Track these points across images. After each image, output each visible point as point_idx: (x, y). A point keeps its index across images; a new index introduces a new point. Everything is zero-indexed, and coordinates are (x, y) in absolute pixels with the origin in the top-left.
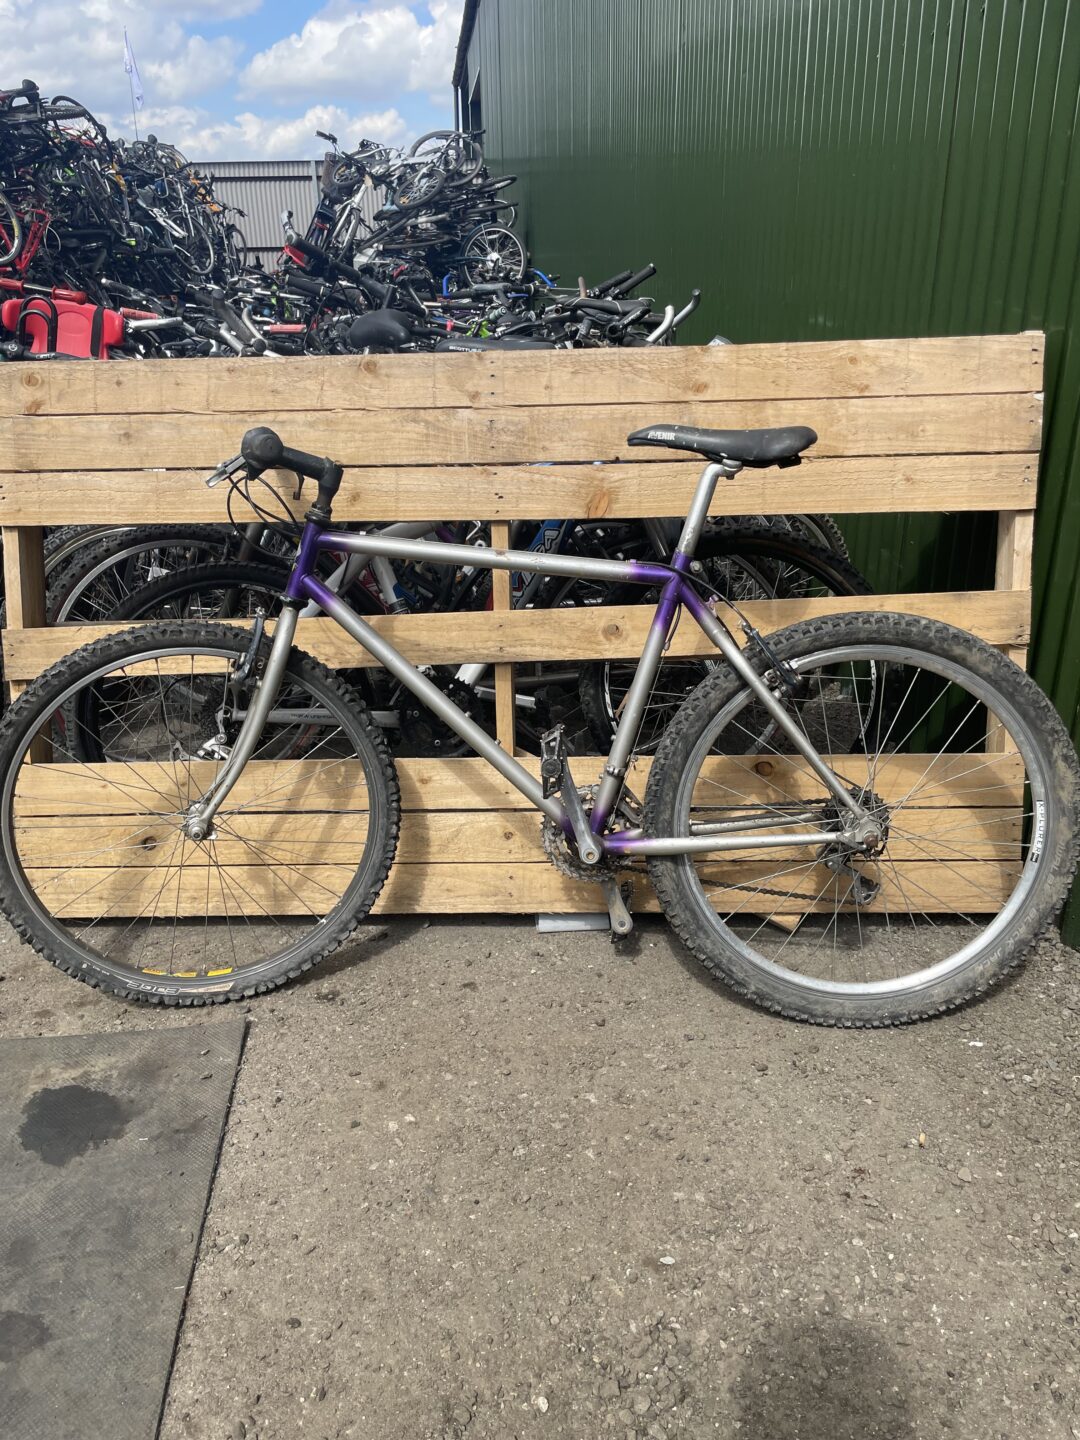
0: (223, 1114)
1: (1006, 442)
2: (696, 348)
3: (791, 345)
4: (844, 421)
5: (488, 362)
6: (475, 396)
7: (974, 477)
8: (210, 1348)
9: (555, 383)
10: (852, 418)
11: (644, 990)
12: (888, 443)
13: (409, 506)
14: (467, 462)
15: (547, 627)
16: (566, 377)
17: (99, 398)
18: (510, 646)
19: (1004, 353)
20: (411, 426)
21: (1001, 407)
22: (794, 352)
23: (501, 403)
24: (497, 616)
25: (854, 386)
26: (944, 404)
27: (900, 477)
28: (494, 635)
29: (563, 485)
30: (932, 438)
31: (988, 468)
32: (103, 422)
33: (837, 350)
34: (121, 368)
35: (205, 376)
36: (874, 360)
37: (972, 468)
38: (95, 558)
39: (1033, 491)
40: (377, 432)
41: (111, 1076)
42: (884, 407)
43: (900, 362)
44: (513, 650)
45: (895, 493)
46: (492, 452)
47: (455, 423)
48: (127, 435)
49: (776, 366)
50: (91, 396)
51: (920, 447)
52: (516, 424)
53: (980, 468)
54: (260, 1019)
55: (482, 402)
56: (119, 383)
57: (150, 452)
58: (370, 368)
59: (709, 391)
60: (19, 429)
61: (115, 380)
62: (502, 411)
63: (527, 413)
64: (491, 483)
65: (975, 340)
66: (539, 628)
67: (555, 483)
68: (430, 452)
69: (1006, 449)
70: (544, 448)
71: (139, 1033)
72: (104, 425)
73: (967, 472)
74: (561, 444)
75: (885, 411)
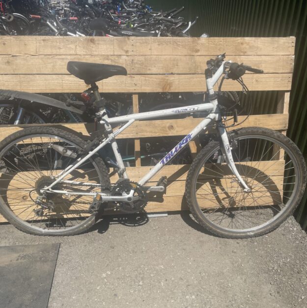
1: (284, 70)
2: (196, 38)
5: (131, 40)
6: (127, 52)
7: (275, 80)
9: (153, 48)
16: (156, 46)
18: (140, 133)
19: (284, 43)
21: (283, 60)
22: (225, 40)
23: (135, 54)
25: (242, 52)
26: (267, 58)
27: (254, 80)
28: (135, 129)
29: (155, 81)
30: (264, 68)
33: (237, 40)
35: (35, 42)
36: (248, 44)
39: (290, 85)
43: (255, 45)
45: (253, 85)
46: (132, 70)
47: (121, 60)
48: (8, 62)
52: (140, 61)
57: (17, 68)
58: (92, 41)
59: (200, 52)
61: (3, 43)
62: (136, 57)
63: (144, 57)
64: (133, 80)
70: (149, 69)
73: (273, 78)
74: (155, 68)
75: (251, 60)
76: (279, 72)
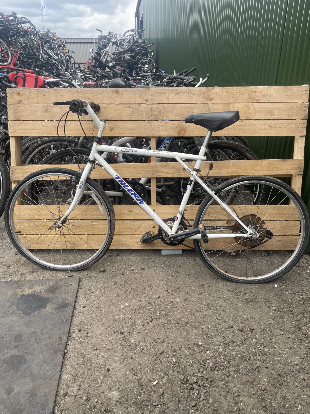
0: (74, 302)
1: (298, 116)
2: (211, 88)
3: (238, 87)
4: (252, 109)
5: (151, 91)
6: (147, 100)
7: (289, 126)
8: (72, 365)
9: (170, 97)
10: (254, 109)
11: (192, 271)
12: (264, 116)
13: (127, 132)
14: (144, 119)
15: (166, 168)
16: (173, 95)
17: (38, 99)
18: (156, 173)
19: (298, 91)
20: (128, 109)
21: (297, 107)
22: (238, 89)
23: (154, 103)
24: (152, 164)
25: (255, 100)
26: (281, 105)
27: (267, 126)
28: (151, 170)
29: (172, 127)
30: (277, 115)
31: (293, 124)
32: (39, 106)
33: (251, 89)
34: (45, 91)
35: (69, 94)
36: (261, 92)
37: (288, 124)
38: (36, 146)
39: (305, 130)
40: (118, 111)
41: (42, 291)
42: (264, 106)
43: (268, 93)
44: (156, 174)
45: (266, 130)
46: (151, 117)
47: (141, 108)
48: (47, 110)
49: (233, 93)
50: (36, 99)
51: (274, 117)
52: (159, 109)
53: (290, 124)
54: (84, 277)
55: (149, 102)
56: (44, 95)
57: (53, 115)
58: (117, 92)
59: (214, 100)
60: (16, 108)
61: (43, 94)
62: (154, 105)
63: (162, 106)
64: (151, 126)
65: (289, 87)
66: (164, 168)
67: (169, 126)
68: (134, 117)
69: (298, 118)
70: (166, 116)
71: (49, 280)
72: (40, 107)
73: (287, 125)
74: (171, 115)
75: (264, 107)
76: (293, 118)
